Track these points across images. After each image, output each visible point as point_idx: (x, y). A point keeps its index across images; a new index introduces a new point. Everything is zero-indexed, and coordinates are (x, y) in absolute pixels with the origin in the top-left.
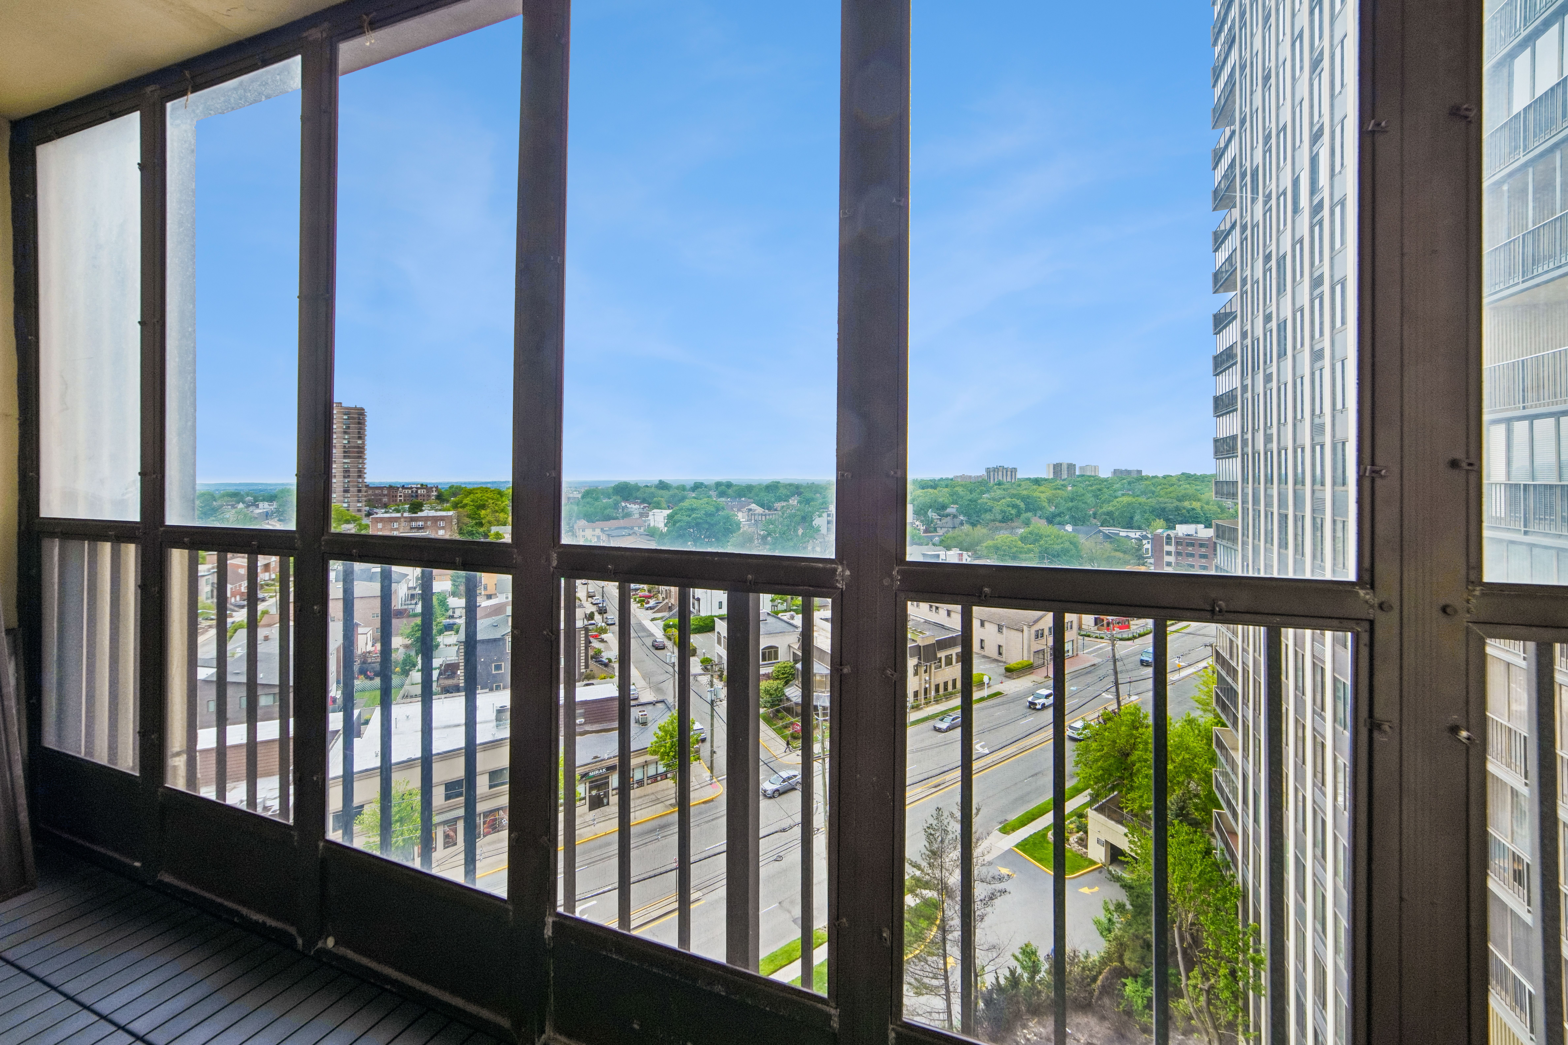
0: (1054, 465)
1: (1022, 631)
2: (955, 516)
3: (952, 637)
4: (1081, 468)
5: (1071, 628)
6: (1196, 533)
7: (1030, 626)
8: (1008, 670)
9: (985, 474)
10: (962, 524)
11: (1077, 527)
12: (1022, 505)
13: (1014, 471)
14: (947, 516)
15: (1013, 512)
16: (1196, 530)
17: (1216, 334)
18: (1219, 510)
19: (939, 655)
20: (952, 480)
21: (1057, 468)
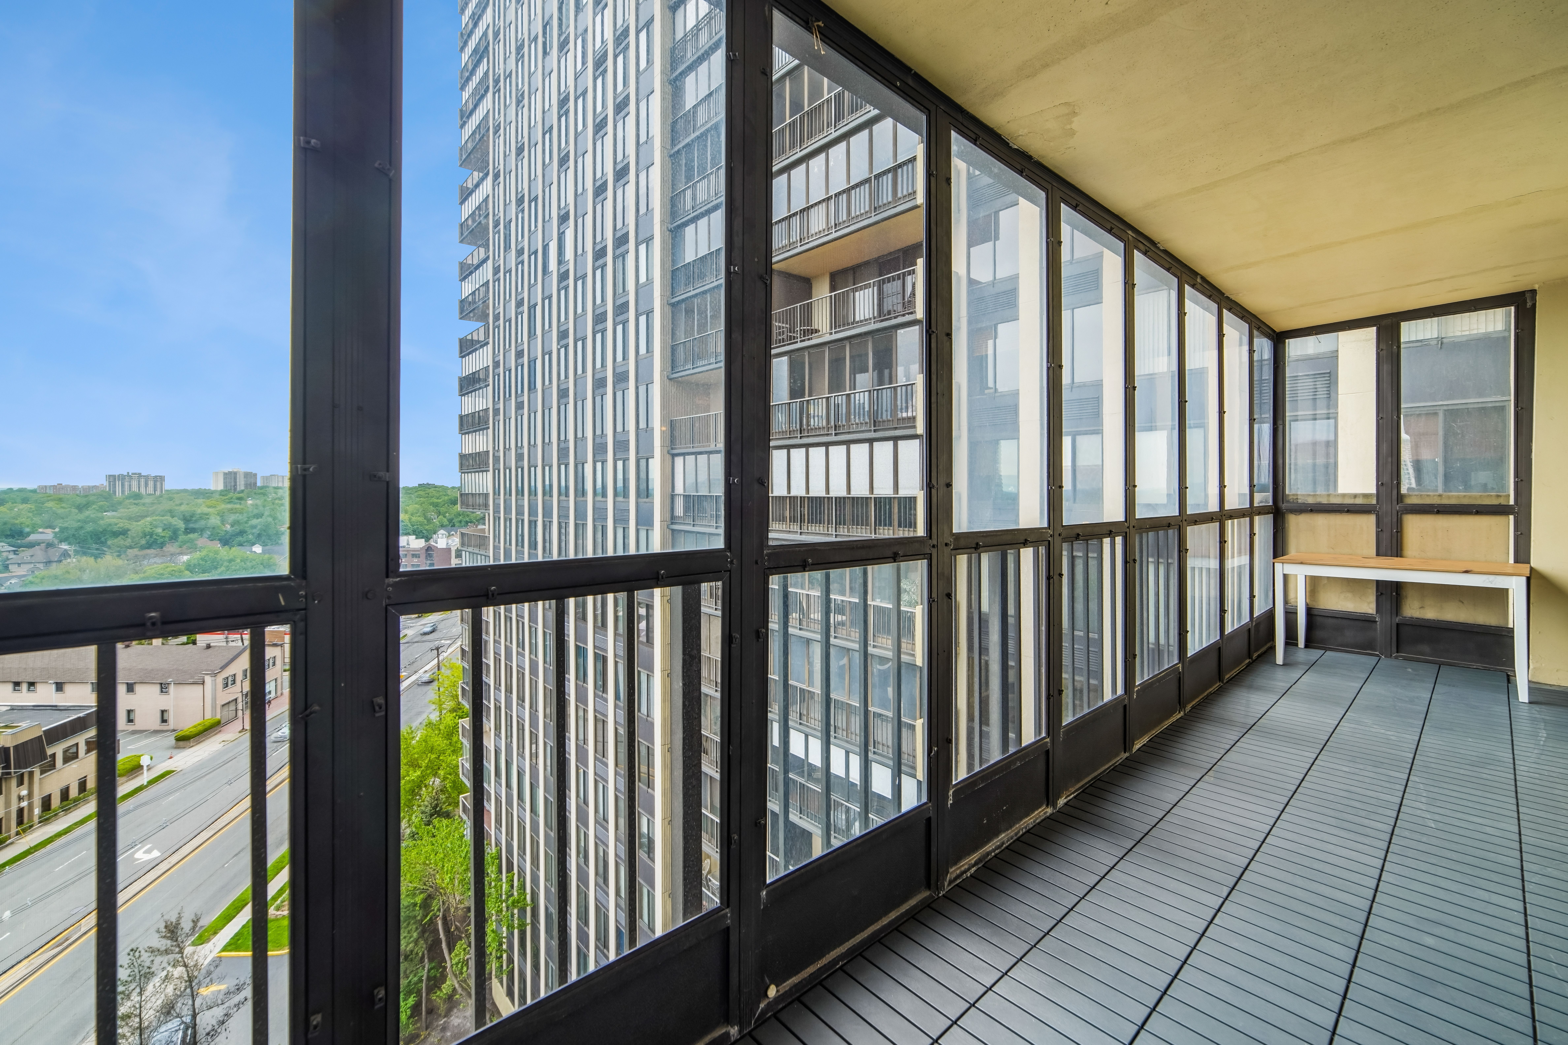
0: (225, 474)
1: (203, 683)
2: (50, 545)
3: (79, 718)
4: (263, 477)
5: (274, 664)
6: (408, 544)
7: (215, 675)
8: (179, 739)
9: (106, 483)
10: (65, 554)
11: (267, 548)
12: (181, 525)
13: (159, 480)
14: (31, 545)
15: (168, 534)
16: (408, 541)
17: (462, 357)
18: (426, 522)
19: (49, 752)
20: (34, 491)
21: (231, 477)
